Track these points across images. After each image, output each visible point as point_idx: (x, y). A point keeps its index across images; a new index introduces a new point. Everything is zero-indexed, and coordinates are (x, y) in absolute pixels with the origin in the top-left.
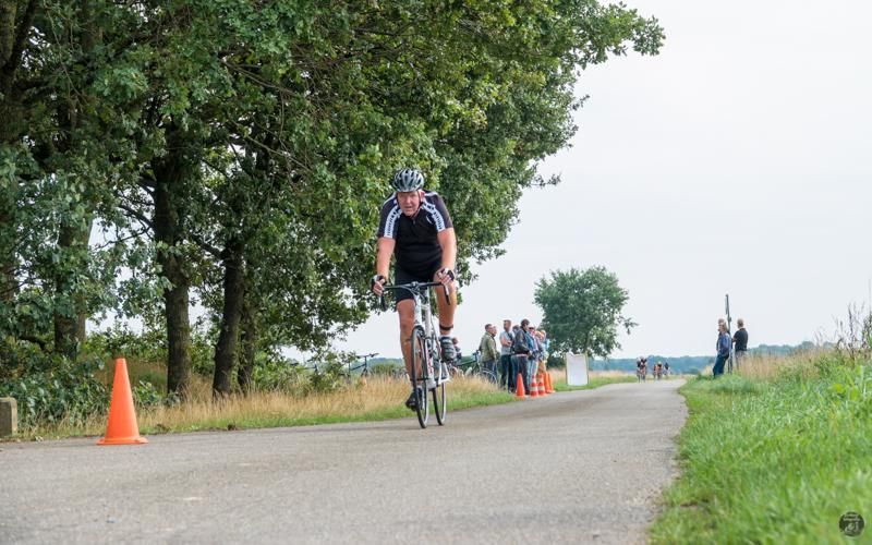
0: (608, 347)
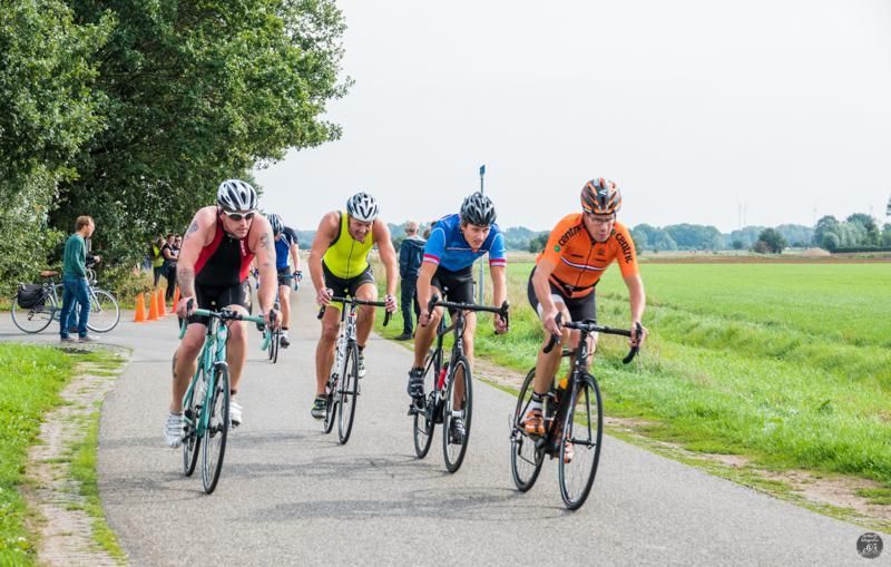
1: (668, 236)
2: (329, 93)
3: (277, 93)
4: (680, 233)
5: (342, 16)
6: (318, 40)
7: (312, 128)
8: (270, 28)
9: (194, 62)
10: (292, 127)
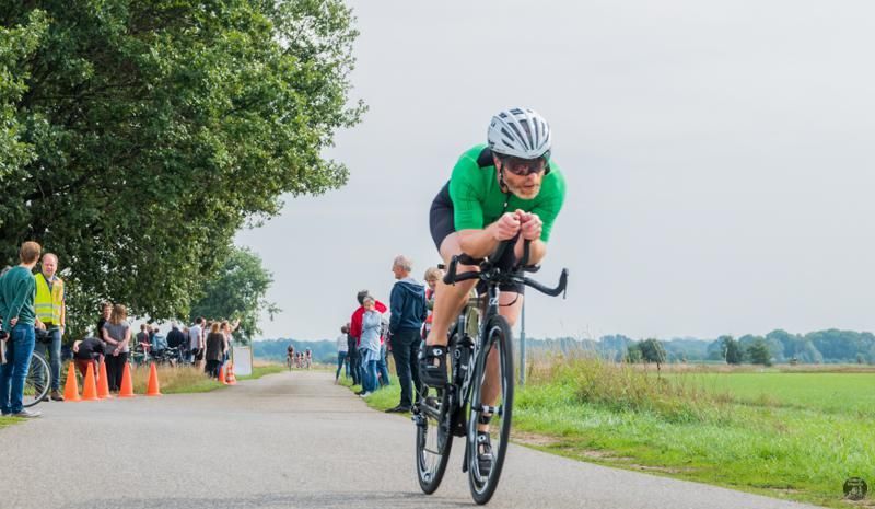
0: (248, 333)
1: (811, 345)
2: (337, 120)
3: (266, 115)
4: (827, 342)
5: (352, 15)
6: (323, 48)
7: (313, 161)
8: (256, 31)
9: (160, 75)
10: (287, 161)
